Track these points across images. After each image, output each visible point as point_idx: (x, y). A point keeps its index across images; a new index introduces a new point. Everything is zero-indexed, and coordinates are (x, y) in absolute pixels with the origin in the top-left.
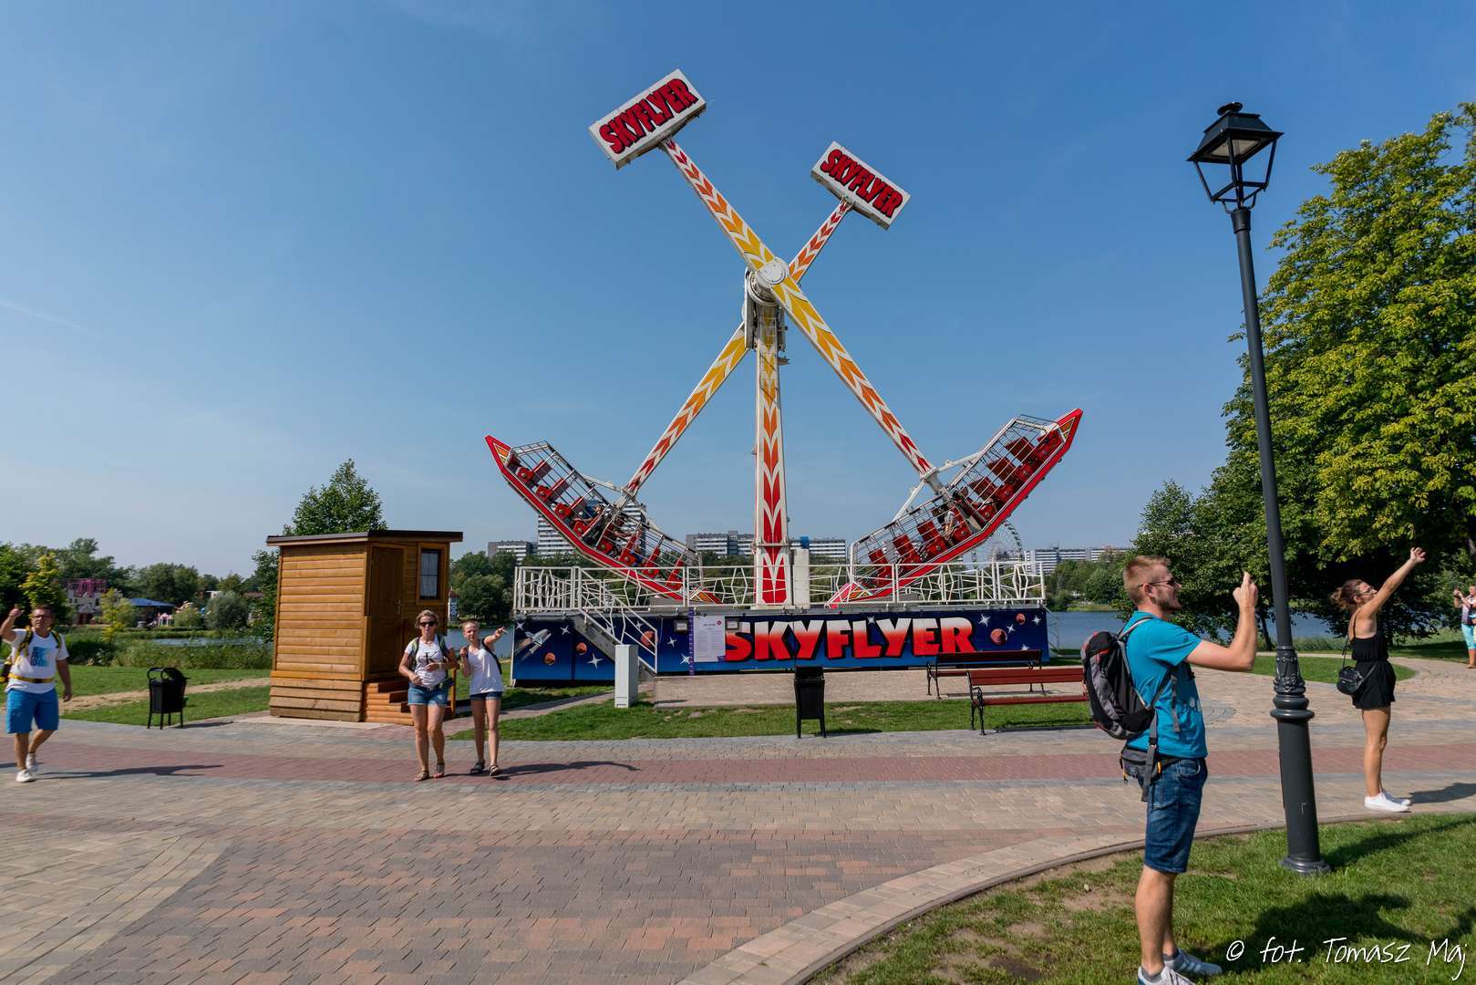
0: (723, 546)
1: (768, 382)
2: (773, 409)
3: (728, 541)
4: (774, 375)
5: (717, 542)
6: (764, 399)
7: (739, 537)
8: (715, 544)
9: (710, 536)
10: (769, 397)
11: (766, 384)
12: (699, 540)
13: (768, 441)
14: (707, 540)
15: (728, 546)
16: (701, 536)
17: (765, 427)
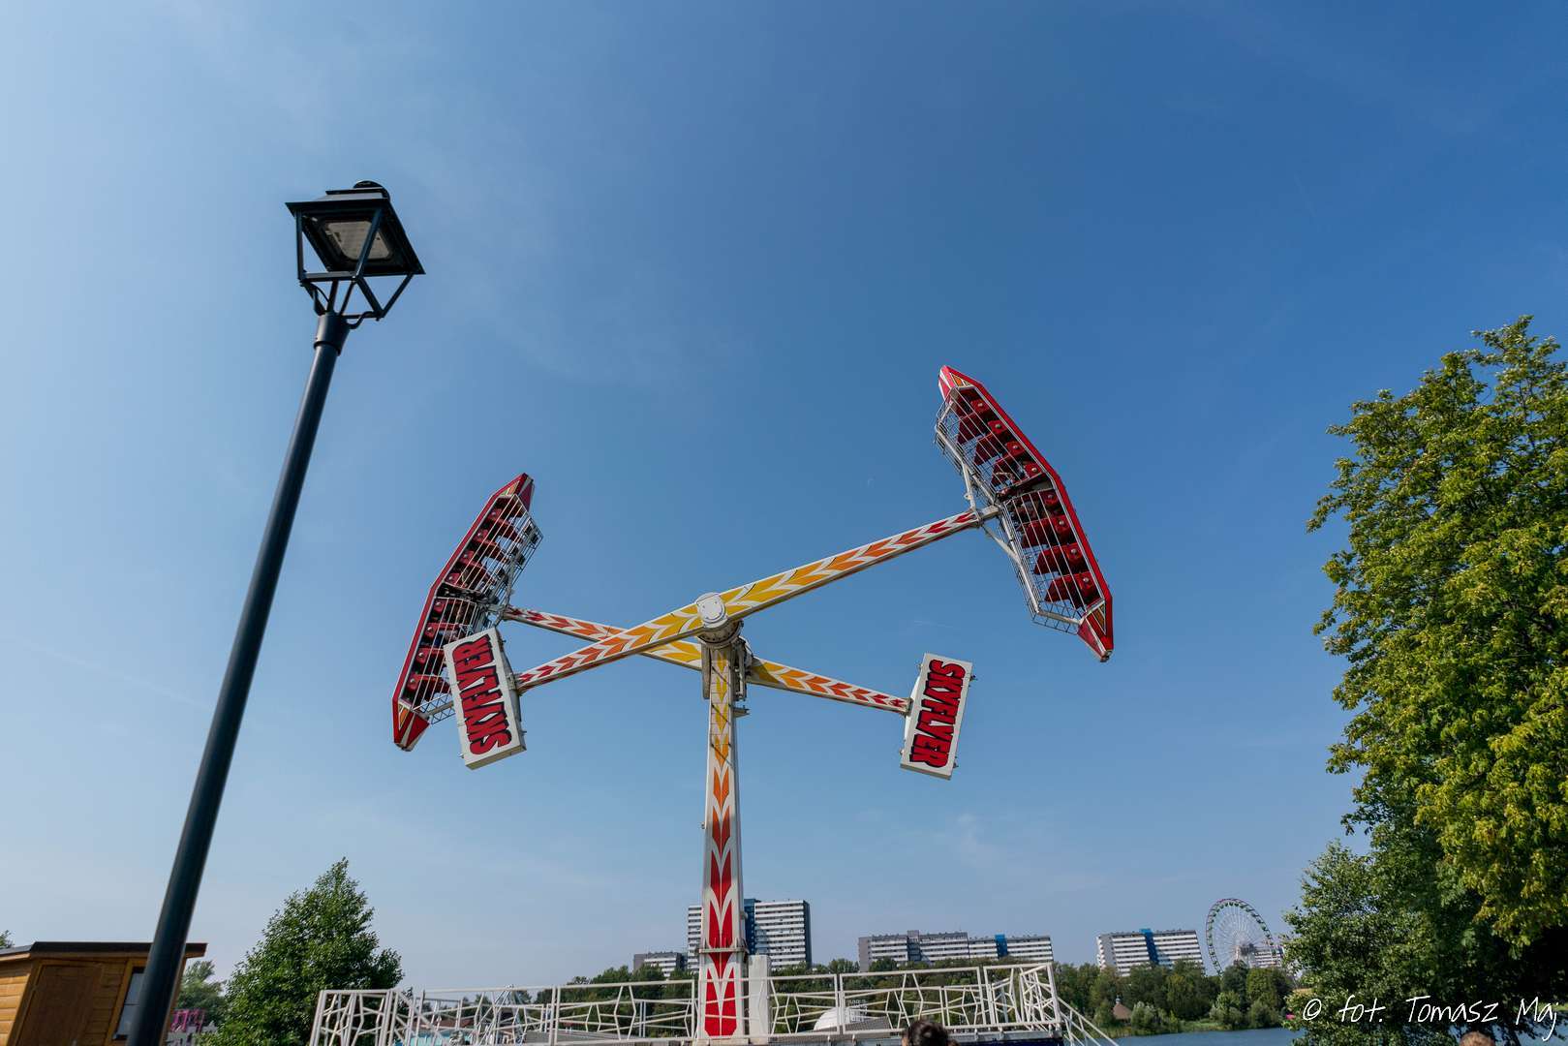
0: (901, 950)
1: (719, 737)
2: (725, 770)
3: (909, 944)
4: (728, 729)
5: (895, 945)
6: (714, 758)
7: (921, 938)
8: (894, 948)
9: (887, 938)
10: (721, 756)
11: (717, 740)
12: (874, 943)
13: (718, 810)
14: (882, 943)
15: (908, 950)
16: (875, 939)
17: (715, 793)
